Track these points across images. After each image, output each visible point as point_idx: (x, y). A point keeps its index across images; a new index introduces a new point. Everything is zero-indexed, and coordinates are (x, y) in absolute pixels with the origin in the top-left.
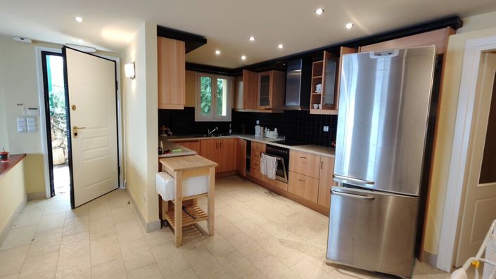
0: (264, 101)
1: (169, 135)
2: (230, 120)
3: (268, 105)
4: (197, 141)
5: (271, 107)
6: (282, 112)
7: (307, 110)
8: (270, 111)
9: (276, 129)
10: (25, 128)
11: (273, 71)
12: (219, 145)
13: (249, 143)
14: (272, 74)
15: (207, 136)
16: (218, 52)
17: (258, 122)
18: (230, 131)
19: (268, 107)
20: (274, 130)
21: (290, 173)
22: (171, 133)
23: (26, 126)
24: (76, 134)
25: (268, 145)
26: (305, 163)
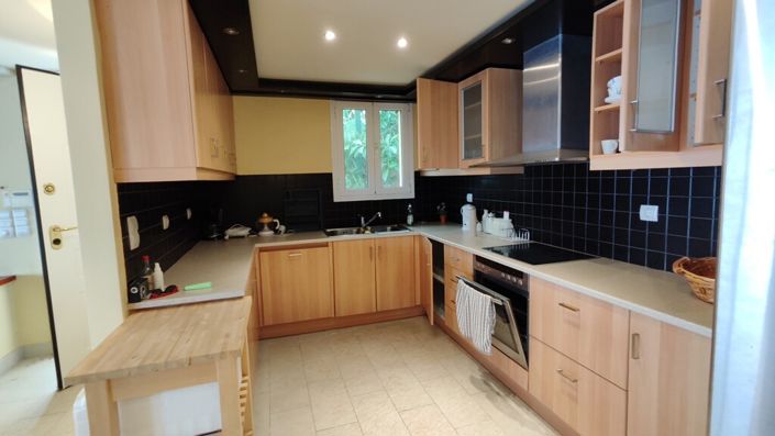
0: (473, 147)
1: (277, 232)
2: (412, 196)
3: (480, 155)
4: (326, 245)
5: (486, 159)
6: (521, 171)
7: (584, 159)
8: (486, 172)
9: (506, 214)
10: (10, 230)
11: (487, 70)
12: (375, 253)
13: (438, 248)
14: (486, 78)
15: (358, 232)
16: (330, 36)
17: (470, 197)
18: (410, 219)
19: (480, 161)
20: (502, 216)
21: (532, 343)
22: (283, 228)
23: (13, 226)
24: (57, 242)
25: (479, 259)
26: (577, 326)
